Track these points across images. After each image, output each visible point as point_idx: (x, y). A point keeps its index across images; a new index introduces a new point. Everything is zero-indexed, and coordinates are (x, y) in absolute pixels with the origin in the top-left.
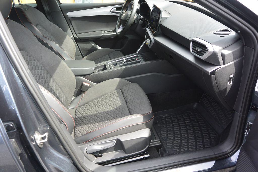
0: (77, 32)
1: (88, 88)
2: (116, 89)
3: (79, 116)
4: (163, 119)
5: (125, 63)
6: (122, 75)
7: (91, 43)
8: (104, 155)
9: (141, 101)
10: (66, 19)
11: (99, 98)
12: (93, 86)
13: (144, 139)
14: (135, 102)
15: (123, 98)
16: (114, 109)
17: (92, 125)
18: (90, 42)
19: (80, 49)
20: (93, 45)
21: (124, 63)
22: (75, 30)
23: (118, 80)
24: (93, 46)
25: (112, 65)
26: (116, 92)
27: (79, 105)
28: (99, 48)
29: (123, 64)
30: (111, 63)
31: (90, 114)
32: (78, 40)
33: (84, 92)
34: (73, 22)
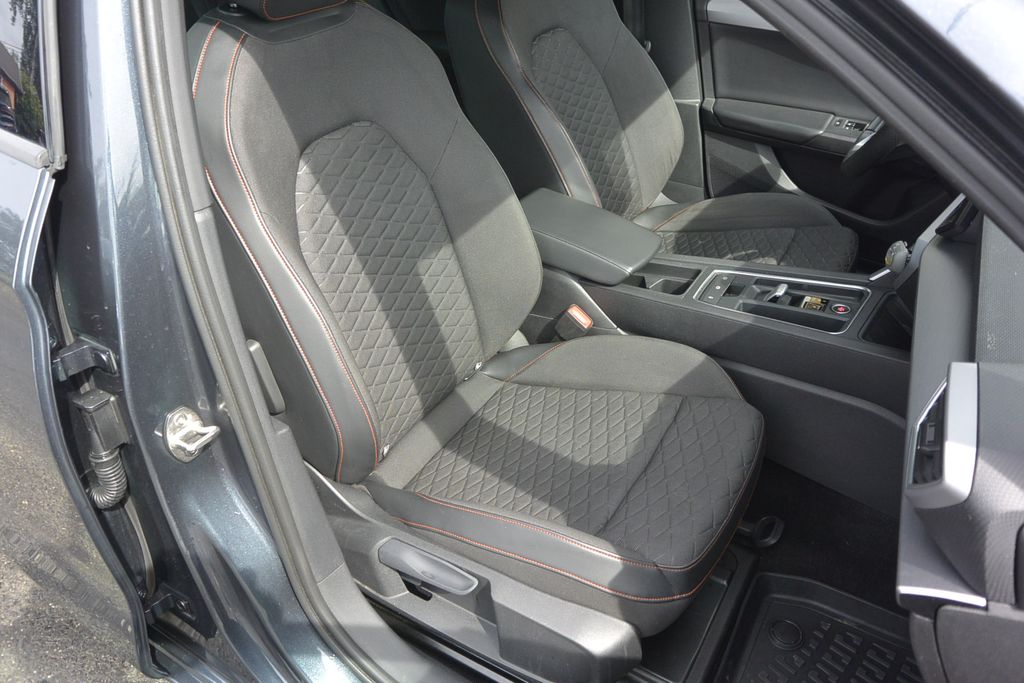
0: (721, 89)
1: (578, 332)
2: (669, 393)
3: (486, 416)
4: (822, 631)
5: (775, 299)
6: (722, 349)
7: (756, 152)
8: (437, 600)
9: (689, 498)
10: (699, 24)
11: (591, 388)
12: (607, 333)
13: (580, 651)
14: (667, 486)
15: (652, 444)
16: (587, 464)
17: (483, 473)
18: (758, 147)
19: (708, 160)
20: (765, 161)
21: (771, 301)
22: (719, 78)
23: (697, 357)
24: (763, 168)
25: (723, 283)
26: (656, 403)
27: (517, 379)
28: (786, 183)
29: (765, 302)
30: (729, 275)
31: (516, 431)
32: (712, 124)
33: (563, 340)
34: (720, 46)
